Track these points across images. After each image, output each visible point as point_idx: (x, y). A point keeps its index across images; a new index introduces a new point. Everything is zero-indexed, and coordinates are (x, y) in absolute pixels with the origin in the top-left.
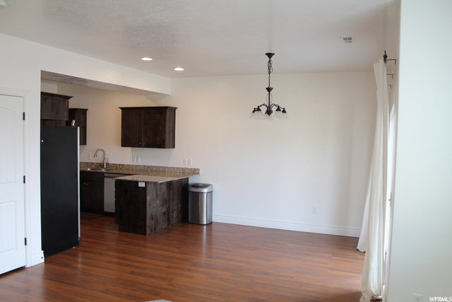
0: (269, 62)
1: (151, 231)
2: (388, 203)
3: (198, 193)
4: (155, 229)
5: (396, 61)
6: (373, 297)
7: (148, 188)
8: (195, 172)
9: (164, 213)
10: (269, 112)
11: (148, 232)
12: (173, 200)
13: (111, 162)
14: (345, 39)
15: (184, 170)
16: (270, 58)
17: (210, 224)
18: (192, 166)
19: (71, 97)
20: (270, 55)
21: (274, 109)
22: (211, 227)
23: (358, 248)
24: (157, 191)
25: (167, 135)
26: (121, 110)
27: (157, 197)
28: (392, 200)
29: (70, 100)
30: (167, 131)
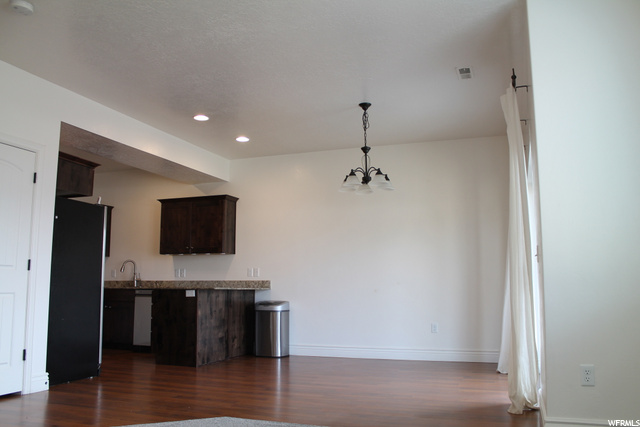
0: (365, 114)
1: (203, 362)
2: (534, 260)
3: (268, 312)
4: (208, 359)
5: (528, 87)
6: (526, 406)
7: (200, 299)
8: (265, 285)
9: (221, 339)
10: (366, 180)
11: (199, 362)
12: (234, 322)
13: (144, 278)
14: (462, 71)
15: (247, 283)
16: (365, 109)
17: (286, 357)
18: (260, 277)
19: (97, 165)
20: (365, 106)
21: (373, 175)
22: (288, 362)
23: (499, 369)
24: (211, 305)
25: (225, 234)
26: (160, 204)
27: (211, 313)
28: (540, 255)
29: (96, 169)
30: (225, 229)
